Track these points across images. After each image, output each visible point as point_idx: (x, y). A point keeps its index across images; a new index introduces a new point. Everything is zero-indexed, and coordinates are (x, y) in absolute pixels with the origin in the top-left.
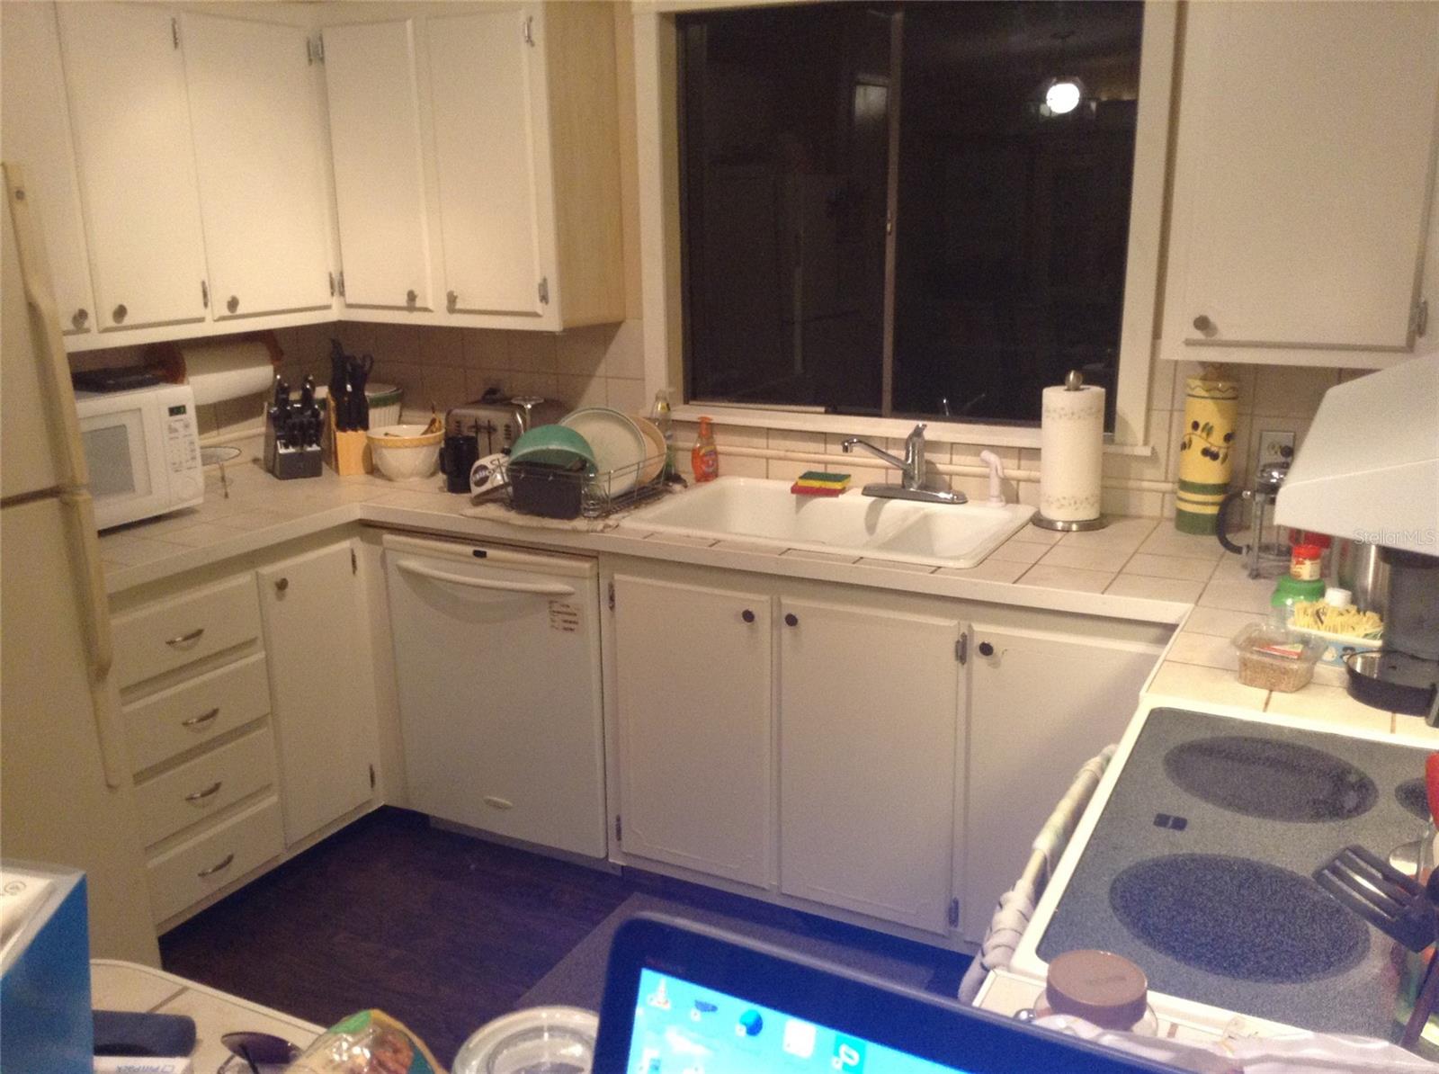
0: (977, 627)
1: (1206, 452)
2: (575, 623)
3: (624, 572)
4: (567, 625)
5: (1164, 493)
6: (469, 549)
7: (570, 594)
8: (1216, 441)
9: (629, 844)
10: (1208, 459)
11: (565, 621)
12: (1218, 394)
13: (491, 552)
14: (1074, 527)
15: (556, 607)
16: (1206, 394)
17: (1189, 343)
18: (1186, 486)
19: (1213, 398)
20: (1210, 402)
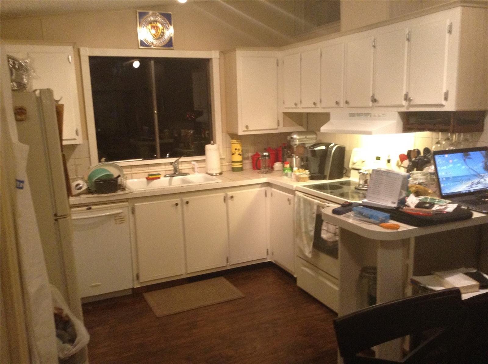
0: (228, 193)
1: (239, 154)
2: (124, 220)
3: (137, 203)
4: (120, 222)
5: (227, 165)
6: (85, 208)
7: (121, 213)
8: (240, 152)
9: (142, 279)
10: (239, 156)
11: (121, 221)
12: (239, 142)
13: (93, 207)
14: (218, 174)
15: (117, 218)
16: (237, 143)
17: (244, 131)
18: (233, 162)
19: (239, 143)
20: (238, 144)
